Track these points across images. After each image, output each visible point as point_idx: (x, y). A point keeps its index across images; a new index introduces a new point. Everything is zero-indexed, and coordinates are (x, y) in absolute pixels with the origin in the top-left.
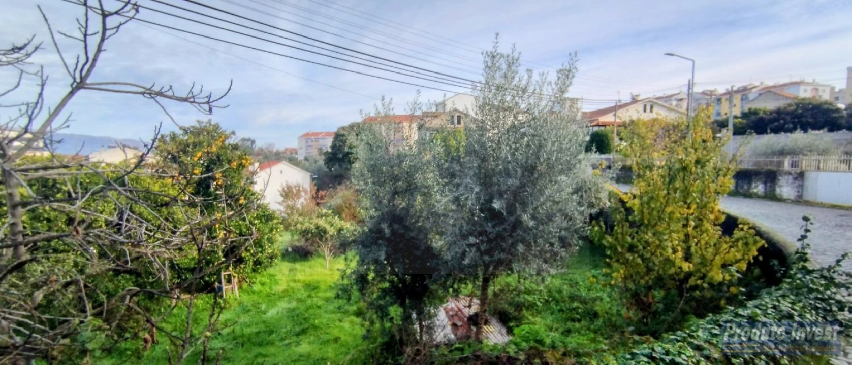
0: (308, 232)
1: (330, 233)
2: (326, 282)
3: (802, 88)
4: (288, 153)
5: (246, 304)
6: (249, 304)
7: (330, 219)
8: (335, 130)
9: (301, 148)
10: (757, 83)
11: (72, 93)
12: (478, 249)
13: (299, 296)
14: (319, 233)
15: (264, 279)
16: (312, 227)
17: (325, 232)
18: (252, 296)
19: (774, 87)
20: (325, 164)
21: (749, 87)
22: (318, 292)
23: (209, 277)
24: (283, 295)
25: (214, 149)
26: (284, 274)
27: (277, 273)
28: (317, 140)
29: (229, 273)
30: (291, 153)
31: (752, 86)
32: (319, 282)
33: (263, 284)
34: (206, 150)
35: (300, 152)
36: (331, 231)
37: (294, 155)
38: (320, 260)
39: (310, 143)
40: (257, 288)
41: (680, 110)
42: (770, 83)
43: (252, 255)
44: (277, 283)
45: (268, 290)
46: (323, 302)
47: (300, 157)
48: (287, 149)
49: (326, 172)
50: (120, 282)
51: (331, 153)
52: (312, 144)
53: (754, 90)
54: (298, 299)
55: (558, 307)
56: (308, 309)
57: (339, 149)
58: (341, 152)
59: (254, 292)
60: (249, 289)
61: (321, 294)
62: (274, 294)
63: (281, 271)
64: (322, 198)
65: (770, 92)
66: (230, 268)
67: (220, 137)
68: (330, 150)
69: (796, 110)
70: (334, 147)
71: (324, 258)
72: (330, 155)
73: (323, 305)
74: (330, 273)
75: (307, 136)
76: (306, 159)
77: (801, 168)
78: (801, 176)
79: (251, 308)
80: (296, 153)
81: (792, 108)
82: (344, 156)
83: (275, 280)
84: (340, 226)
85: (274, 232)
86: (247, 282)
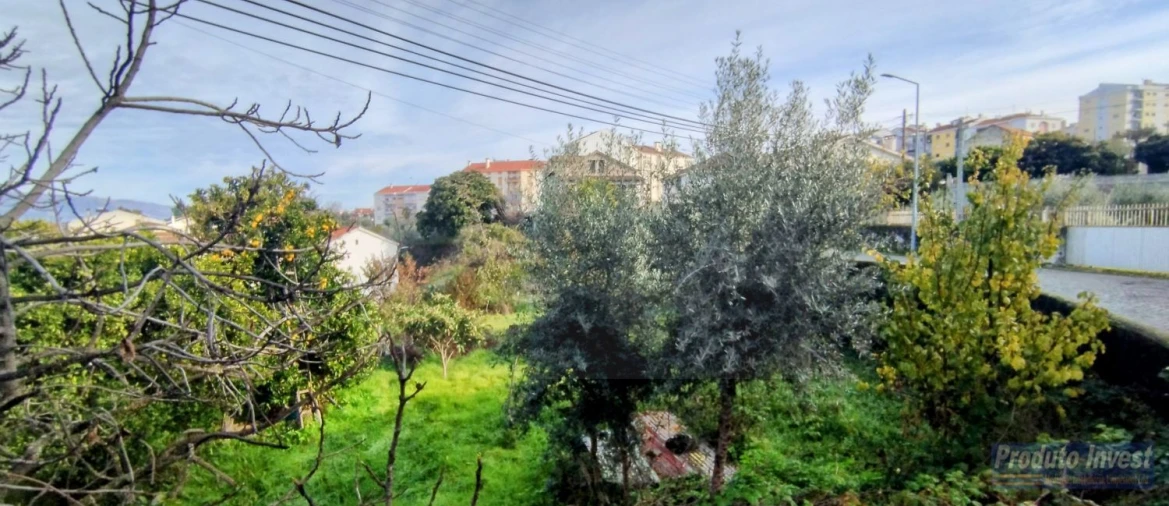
0: (419, 327)
1: (451, 327)
2: (448, 399)
3: (1029, 122)
4: (360, 215)
5: (335, 436)
6: (340, 436)
7: (446, 306)
8: (432, 182)
9: (379, 209)
10: (974, 116)
11: (100, 114)
12: (739, 350)
13: (414, 420)
14: (434, 329)
15: (355, 398)
16: (425, 319)
17: (443, 325)
18: (343, 423)
19: (995, 120)
20: (418, 229)
21: (965, 121)
22: (439, 414)
23: (278, 398)
24: (387, 419)
25: (281, 209)
26: (382, 388)
27: (373, 387)
28: (401, 197)
29: (307, 391)
30: (365, 216)
31: (969, 119)
32: (437, 398)
33: (355, 405)
34: (269, 211)
35: (377, 214)
36: (452, 324)
37: (369, 218)
38: (433, 366)
39: (391, 201)
40: (348, 410)
41: (889, 151)
42: (990, 116)
43: (341, 363)
44: (374, 400)
45: (365, 414)
46: (450, 428)
47: (379, 221)
48: (357, 211)
49: (419, 241)
50: (151, 416)
51: (426, 214)
52: (394, 202)
53: (971, 125)
54: (412, 425)
55: (789, 422)
56: (431, 439)
57: (437, 209)
58: (440, 213)
59: (344, 418)
60: (337, 412)
61: (445, 416)
62: (374, 419)
63: (378, 383)
64: (423, 277)
65: (994, 126)
66: (310, 384)
67: (288, 192)
68: (425, 210)
69: (1038, 149)
70: (430, 205)
71: (439, 362)
72: (426, 218)
73: (450, 431)
74: (449, 383)
75: (387, 191)
76: (387, 223)
77: (1063, 223)
78: (1064, 232)
79: (343, 441)
80: (372, 216)
81: (1034, 146)
82: (445, 218)
83: (373, 398)
84: (461, 317)
85: (370, 329)
86: (334, 404)
